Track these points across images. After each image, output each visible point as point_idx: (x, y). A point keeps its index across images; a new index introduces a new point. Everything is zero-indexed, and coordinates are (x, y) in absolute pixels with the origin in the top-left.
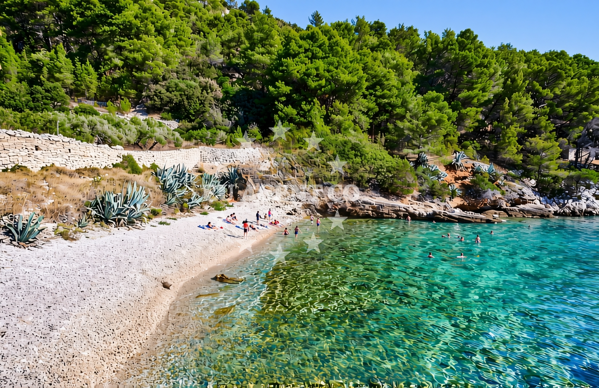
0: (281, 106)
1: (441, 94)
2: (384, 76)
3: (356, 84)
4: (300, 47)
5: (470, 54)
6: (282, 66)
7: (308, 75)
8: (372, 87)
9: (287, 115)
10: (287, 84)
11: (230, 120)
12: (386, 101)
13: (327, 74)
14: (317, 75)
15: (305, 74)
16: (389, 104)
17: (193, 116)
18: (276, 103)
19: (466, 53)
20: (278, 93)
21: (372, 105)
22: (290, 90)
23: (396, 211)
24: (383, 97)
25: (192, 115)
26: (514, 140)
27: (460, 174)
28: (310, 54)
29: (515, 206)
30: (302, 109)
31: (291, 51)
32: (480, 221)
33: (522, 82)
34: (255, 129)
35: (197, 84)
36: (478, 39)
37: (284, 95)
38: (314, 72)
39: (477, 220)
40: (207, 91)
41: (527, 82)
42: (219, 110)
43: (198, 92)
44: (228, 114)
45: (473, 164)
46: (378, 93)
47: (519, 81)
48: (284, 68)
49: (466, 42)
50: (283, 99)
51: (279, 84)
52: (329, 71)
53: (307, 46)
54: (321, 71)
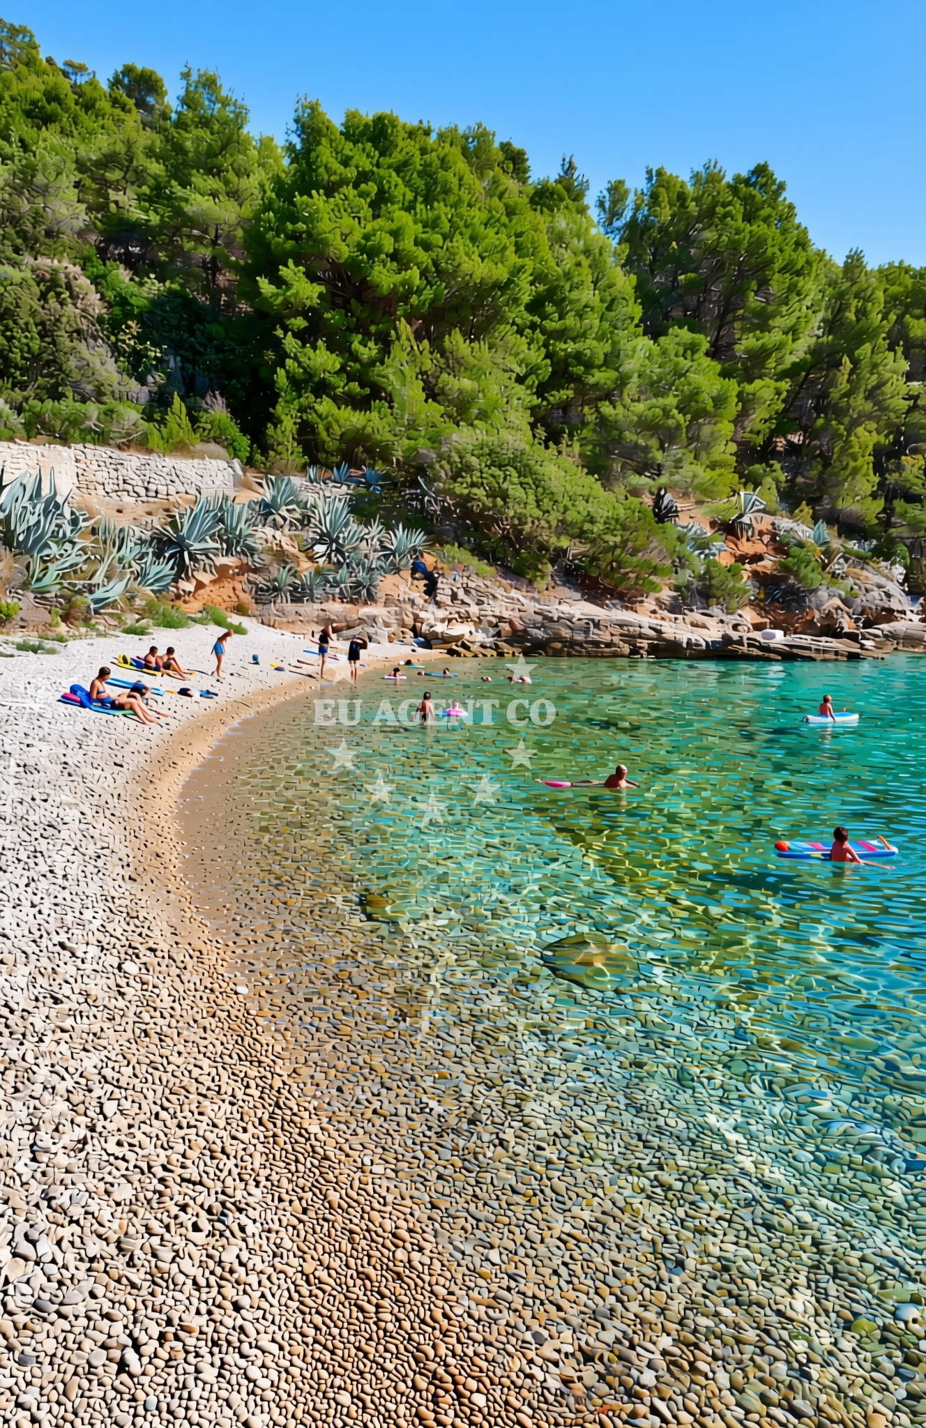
0: (290, 343)
1: (702, 336)
2: (568, 276)
3: (504, 287)
4: (345, 162)
5: (769, 232)
6: (294, 220)
7: (373, 252)
8: (535, 306)
9: (309, 374)
10: (312, 277)
11: (143, 382)
12: (571, 347)
13: (423, 256)
14: (394, 256)
15: (362, 249)
16: (578, 356)
17: (24, 371)
18: (279, 333)
19: (759, 228)
20: (286, 303)
21: (536, 356)
22: (320, 296)
23: (630, 638)
24: (561, 335)
25: (16, 367)
26: (866, 461)
27: (747, 548)
28: (372, 188)
29: (870, 627)
30: (354, 357)
31: (322, 170)
32: (833, 656)
33: (880, 316)
34: (218, 411)
35: (28, 274)
36: (784, 194)
37: (305, 312)
38: (388, 244)
39: (827, 656)
40: (58, 295)
41: (893, 317)
42: (104, 350)
43: (30, 299)
44: (136, 366)
45: (773, 524)
46: (550, 325)
47: (873, 315)
48: (301, 226)
49: (758, 197)
50: (299, 323)
51: (290, 271)
52: (427, 246)
53: (366, 164)
54: (408, 244)
